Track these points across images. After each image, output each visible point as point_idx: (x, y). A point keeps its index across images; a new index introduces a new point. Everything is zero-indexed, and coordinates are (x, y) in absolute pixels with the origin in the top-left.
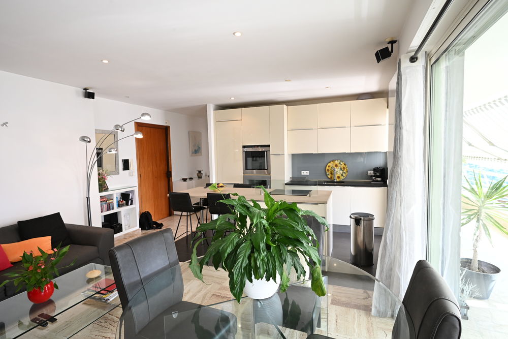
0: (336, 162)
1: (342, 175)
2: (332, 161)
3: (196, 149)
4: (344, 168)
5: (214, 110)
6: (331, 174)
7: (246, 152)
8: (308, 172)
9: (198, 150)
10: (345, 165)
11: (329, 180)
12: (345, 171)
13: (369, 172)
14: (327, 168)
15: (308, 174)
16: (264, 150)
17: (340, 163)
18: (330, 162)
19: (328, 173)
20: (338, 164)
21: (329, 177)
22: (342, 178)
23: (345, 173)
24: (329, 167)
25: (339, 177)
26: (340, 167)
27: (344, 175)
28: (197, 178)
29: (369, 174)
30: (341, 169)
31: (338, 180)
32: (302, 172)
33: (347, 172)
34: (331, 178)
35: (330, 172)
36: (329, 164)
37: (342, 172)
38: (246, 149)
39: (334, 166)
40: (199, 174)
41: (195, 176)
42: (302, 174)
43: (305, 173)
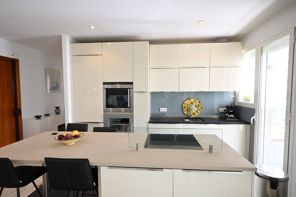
0: (192, 100)
1: (197, 112)
2: (189, 99)
3: (55, 86)
4: (199, 105)
5: (70, 43)
6: (187, 110)
7: (107, 90)
8: (166, 109)
9: (56, 87)
10: (199, 102)
11: (186, 116)
12: (200, 108)
13: (220, 109)
14: (184, 105)
15: (166, 111)
16: (126, 87)
17: (195, 101)
18: (186, 100)
19: (184, 110)
20: (193, 102)
21: (185, 113)
22: (197, 115)
23: (199, 110)
24: (185, 104)
25: (194, 114)
26: (195, 105)
27: (199, 111)
28: (55, 114)
29: (220, 111)
30: (196, 106)
31: (193, 116)
32: (161, 109)
33: (201, 109)
34: (187, 114)
35: (186, 108)
36: (185, 102)
37: (196, 109)
38: (107, 86)
39: (190, 104)
40: (57, 111)
41: (52, 111)
42: (161, 111)
43: (163, 110)
